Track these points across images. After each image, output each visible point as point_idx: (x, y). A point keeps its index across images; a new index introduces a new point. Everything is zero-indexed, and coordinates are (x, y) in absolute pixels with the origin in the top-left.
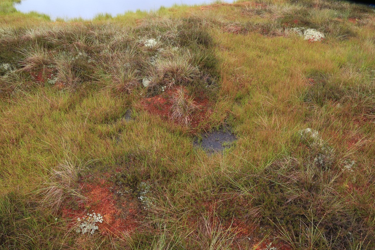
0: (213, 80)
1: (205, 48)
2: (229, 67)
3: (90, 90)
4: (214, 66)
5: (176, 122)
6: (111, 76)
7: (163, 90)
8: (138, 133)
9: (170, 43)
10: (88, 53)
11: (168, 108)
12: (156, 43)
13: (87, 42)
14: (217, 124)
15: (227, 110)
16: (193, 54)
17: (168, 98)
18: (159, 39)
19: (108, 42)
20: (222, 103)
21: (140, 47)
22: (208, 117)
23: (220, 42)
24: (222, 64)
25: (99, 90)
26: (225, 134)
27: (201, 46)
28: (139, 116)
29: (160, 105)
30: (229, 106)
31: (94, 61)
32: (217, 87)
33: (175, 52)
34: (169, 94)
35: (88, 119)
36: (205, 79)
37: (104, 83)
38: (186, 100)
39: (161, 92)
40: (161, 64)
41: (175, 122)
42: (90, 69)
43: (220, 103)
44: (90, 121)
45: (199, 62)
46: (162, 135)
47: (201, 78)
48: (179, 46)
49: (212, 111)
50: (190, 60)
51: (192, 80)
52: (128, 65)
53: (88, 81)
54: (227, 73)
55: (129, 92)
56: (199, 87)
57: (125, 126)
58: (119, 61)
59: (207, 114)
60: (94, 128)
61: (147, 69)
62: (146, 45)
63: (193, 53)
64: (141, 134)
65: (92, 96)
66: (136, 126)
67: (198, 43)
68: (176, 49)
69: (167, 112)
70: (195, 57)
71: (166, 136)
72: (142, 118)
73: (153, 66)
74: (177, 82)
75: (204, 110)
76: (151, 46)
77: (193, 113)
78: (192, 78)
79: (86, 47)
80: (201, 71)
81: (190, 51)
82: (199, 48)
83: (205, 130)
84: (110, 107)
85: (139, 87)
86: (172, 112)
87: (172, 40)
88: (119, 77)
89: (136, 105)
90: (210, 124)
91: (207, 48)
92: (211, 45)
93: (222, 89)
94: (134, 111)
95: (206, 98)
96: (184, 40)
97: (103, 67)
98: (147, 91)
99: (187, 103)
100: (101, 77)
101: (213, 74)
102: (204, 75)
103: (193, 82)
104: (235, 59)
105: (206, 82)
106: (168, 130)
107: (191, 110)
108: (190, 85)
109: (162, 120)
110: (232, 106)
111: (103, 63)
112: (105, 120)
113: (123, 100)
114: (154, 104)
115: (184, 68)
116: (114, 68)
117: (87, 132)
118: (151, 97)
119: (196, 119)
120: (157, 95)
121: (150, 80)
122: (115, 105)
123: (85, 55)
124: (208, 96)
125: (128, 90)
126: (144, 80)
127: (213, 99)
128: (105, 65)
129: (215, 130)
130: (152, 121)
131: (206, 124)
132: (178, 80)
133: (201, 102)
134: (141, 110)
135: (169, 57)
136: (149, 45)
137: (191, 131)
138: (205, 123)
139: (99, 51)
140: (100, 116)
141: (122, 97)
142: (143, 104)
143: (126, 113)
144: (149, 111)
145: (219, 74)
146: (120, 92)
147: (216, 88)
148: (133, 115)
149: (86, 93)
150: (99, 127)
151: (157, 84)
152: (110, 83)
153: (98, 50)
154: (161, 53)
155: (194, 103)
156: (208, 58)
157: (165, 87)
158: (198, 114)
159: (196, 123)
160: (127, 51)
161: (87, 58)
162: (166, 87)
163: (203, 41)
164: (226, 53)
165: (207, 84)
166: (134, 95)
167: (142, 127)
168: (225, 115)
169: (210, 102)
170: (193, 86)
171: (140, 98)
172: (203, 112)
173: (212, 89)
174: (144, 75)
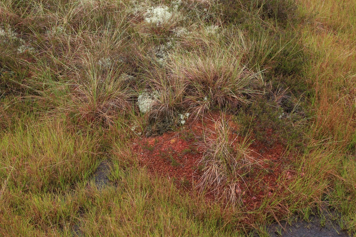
0: (296, 102)
1: (277, 27)
2: (335, 71)
3: (20, 114)
4: (299, 70)
5: (210, 195)
6: (68, 86)
7: (183, 122)
8: (122, 218)
9: (201, 17)
10: (18, 31)
11: (191, 163)
12: (169, 15)
13: (18, 7)
14: (306, 205)
15: (329, 172)
16: (252, 43)
17: (192, 140)
18: (177, 6)
19: (64, 10)
20: (317, 156)
21: (134, 24)
22: (283, 188)
23: (314, 13)
24: (318, 65)
25: (40, 116)
26: (324, 230)
27: (270, 24)
28: (126, 177)
29: (175, 154)
30: (333, 162)
31: (31, 50)
32: (305, 119)
33: (210, 37)
34: (195, 131)
35: (12, 180)
36: (277, 99)
37: (51, 100)
38: (232, 146)
39: (178, 125)
40: (179, 63)
41: (207, 196)
42: (22, 68)
43: (313, 154)
44: (16, 184)
45: (266, 60)
46: (176, 225)
47: (268, 97)
48: (219, 23)
49: (293, 174)
50: (244, 56)
51: (247, 102)
52: (107, 62)
53: (16, 94)
54: (330, 85)
55: (108, 122)
56: (264, 118)
57: (94, 199)
58: (88, 54)
59: (282, 180)
60: (22, 203)
61: (148, 74)
62: (148, 20)
63: (252, 40)
64: (129, 220)
65: (24, 128)
66: (120, 201)
67: (263, 17)
68: (213, 29)
69: (190, 172)
70: (255, 49)
71: (186, 226)
72: (134, 182)
73: (161, 67)
74: (215, 105)
75: (273, 170)
76: (160, 23)
77: (247, 176)
78: (248, 97)
79: (15, 19)
80: (268, 81)
81: (244, 35)
82: (266, 28)
83: (276, 218)
84: (64, 155)
85: (130, 112)
86: (200, 173)
87: (205, 10)
88: (86, 88)
89: (120, 153)
90: (287, 205)
91: (284, 28)
92: (293, 20)
93: (317, 123)
94: (116, 166)
95: (278, 143)
96: (232, 11)
97: (52, 65)
98: (145, 123)
99: (234, 153)
100: (46, 86)
101: (296, 88)
102: (275, 89)
103: (250, 105)
104: (350, 53)
105: (279, 107)
106: (191, 214)
107: (244, 169)
108: (242, 112)
109: (178, 188)
110: (342, 164)
111: (52, 56)
112: (50, 184)
113: (92, 139)
114: (160, 151)
115: (231, 73)
116: (75, 68)
117: (6, 211)
118: (155, 136)
119: (255, 190)
120: (169, 132)
121: (153, 99)
122: (75, 151)
123: (12, 35)
124: (285, 138)
125: (104, 119)
126: (140, 97)
127: (296, 146)
128: (56, 60)
129: (299, 218)
130: (156, 190)
131: (278, 203)
132: (217, 101)
133: (268, 152)
134: (131, 163)
135: (197, 48)
136: (154, 19)
137: (243, 218)
138: (276, 202)
139: (45, 28)
140: (39, 173)
141: (92, 133)
142: (137, 151)
143: (98, 168)
144: (150, 169)
145: (310, 87)
146: (87, 123)
147: (302, 120)
148: (113, 174)
149: (9, 122)
150: (36, 200)
151: (170, 108)
152: (67, 101)
153: (41, 25)
154: (180, 39)
155: (252, 154)
156: (286, 53)
157: (188, 114)
158: (260, 180)
159: (255, 201)
160: (106, 32)
161: (17, 44)
162: (189, 116)
163: (276, 12)
164: (329, 38)
165: (282, 111)
166: (119, 131)
167: (132, 205)
168: (324, 185)
169: (288, 152)
170: (251, 114)
171: (131, 137)
172: (271, 174)
173: (294, 121)
174: (141, 87)
